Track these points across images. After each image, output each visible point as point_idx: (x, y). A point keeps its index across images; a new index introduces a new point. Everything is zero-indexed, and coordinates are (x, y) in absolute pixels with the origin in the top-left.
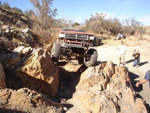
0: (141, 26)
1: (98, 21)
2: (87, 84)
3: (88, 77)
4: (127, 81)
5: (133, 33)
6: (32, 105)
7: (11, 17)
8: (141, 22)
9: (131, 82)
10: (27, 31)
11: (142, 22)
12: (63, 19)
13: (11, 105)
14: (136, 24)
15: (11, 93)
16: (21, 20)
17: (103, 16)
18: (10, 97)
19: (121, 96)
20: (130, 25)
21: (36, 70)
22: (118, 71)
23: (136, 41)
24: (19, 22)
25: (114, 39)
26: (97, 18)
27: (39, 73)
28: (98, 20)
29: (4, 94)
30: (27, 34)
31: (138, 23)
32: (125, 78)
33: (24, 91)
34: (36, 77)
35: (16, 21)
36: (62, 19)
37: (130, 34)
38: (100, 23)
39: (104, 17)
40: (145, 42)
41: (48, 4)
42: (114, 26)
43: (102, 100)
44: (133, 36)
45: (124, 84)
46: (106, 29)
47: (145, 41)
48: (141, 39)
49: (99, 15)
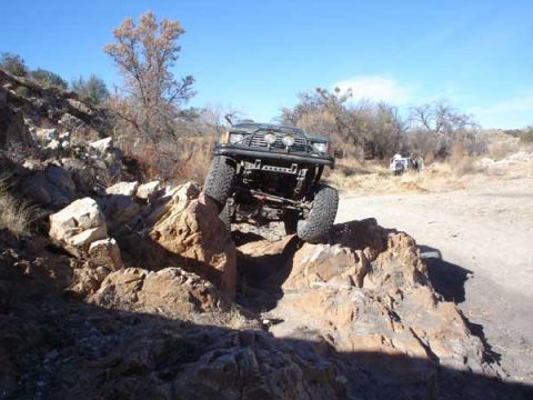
0: (468, 128)
1: (326, 114)
2: (313, 276)
3: (313, 259)
4: (416, 271)
5: (442, 154)
6: (192, 305)
7: (40, 102)
8: (467, 114)
9: (429, 272)
10: (106, 146)
11: (472, 115)
12: (205, 110)
13: (143, 305)
14: (451, 123)
15: (144, 276)
16: (72, 111)
17: (339, 96)
18: (140, 286)
19: (402, 298)
20: (433, 125)
21: (184, 234)
22: (393, 246)
23: (453, 178)
24: (67, 117)
25: (381, 174)
26: (321, 103)
27: (190, 244)
28: (323, 112)
29: (128, 280)
30: (109, 155)
31: (459, 119)
32: (412, 262)
33: (173, 273)
34: (183, 254)
35: (58, 116)
36: (202, 107)
37: (435, 156)
38: (333, 119)
39: (344, 99)
40: (480, 178)
41: (163, 60)
42: (378, 131)
43: (354, 299)
44: (442, 162)
45: (409, 277)
46: (351, 140)
47: (479, 175)
48: (468, 170)
49: (326, 95)
